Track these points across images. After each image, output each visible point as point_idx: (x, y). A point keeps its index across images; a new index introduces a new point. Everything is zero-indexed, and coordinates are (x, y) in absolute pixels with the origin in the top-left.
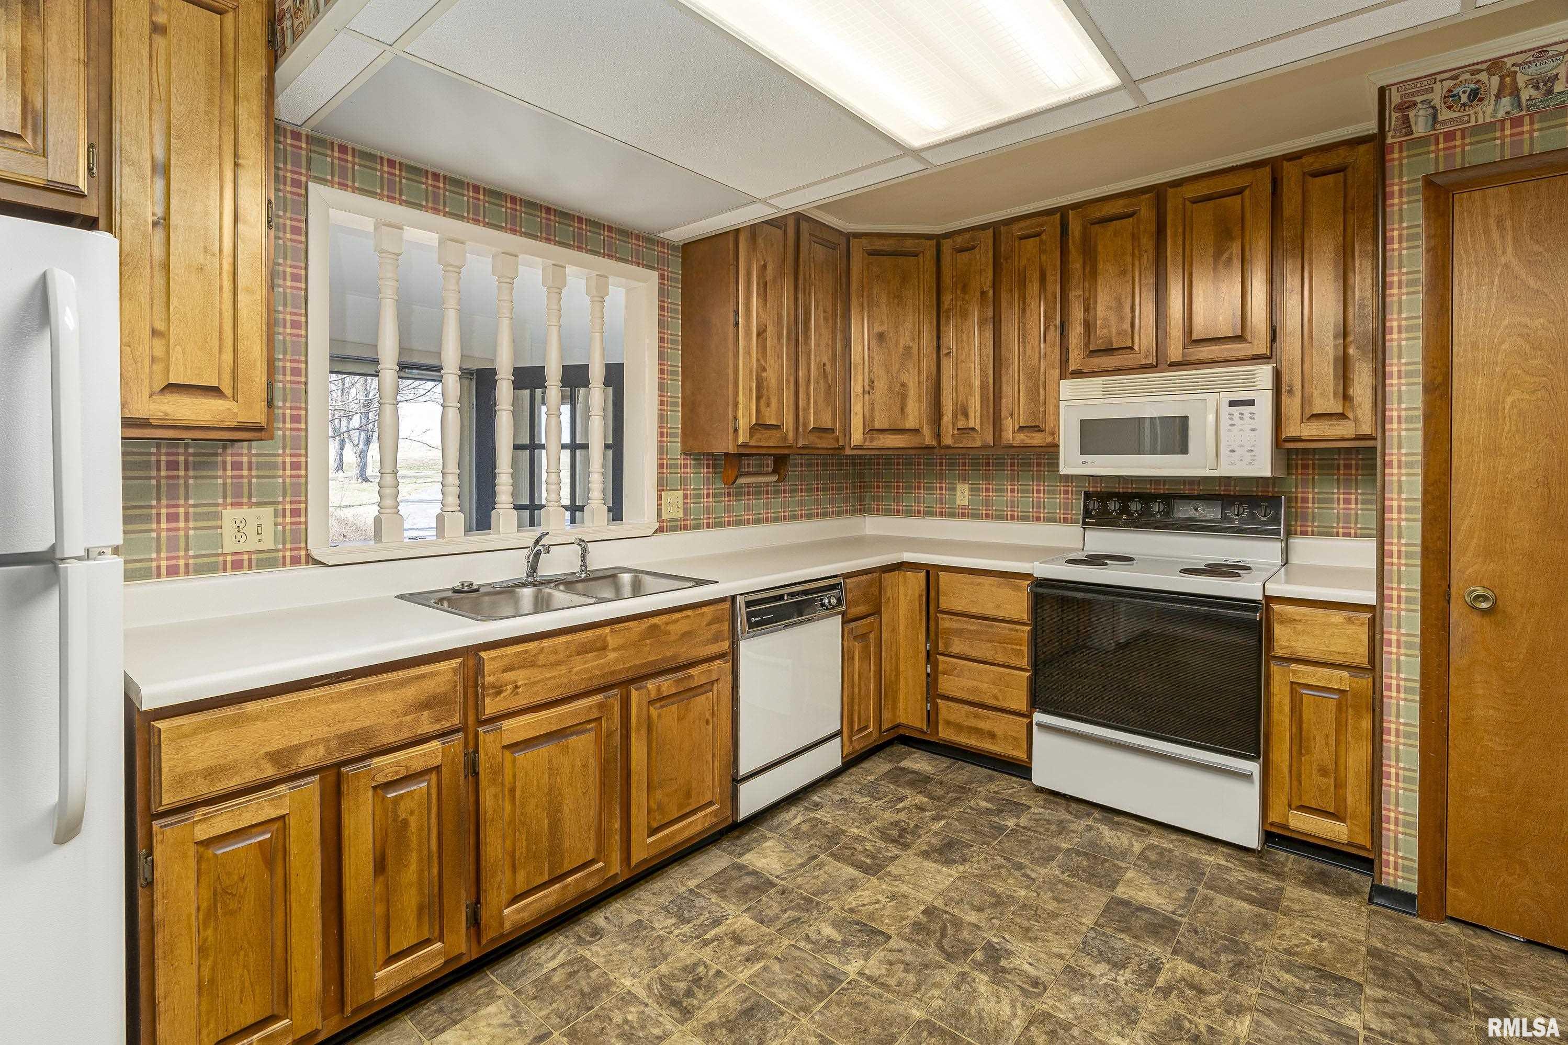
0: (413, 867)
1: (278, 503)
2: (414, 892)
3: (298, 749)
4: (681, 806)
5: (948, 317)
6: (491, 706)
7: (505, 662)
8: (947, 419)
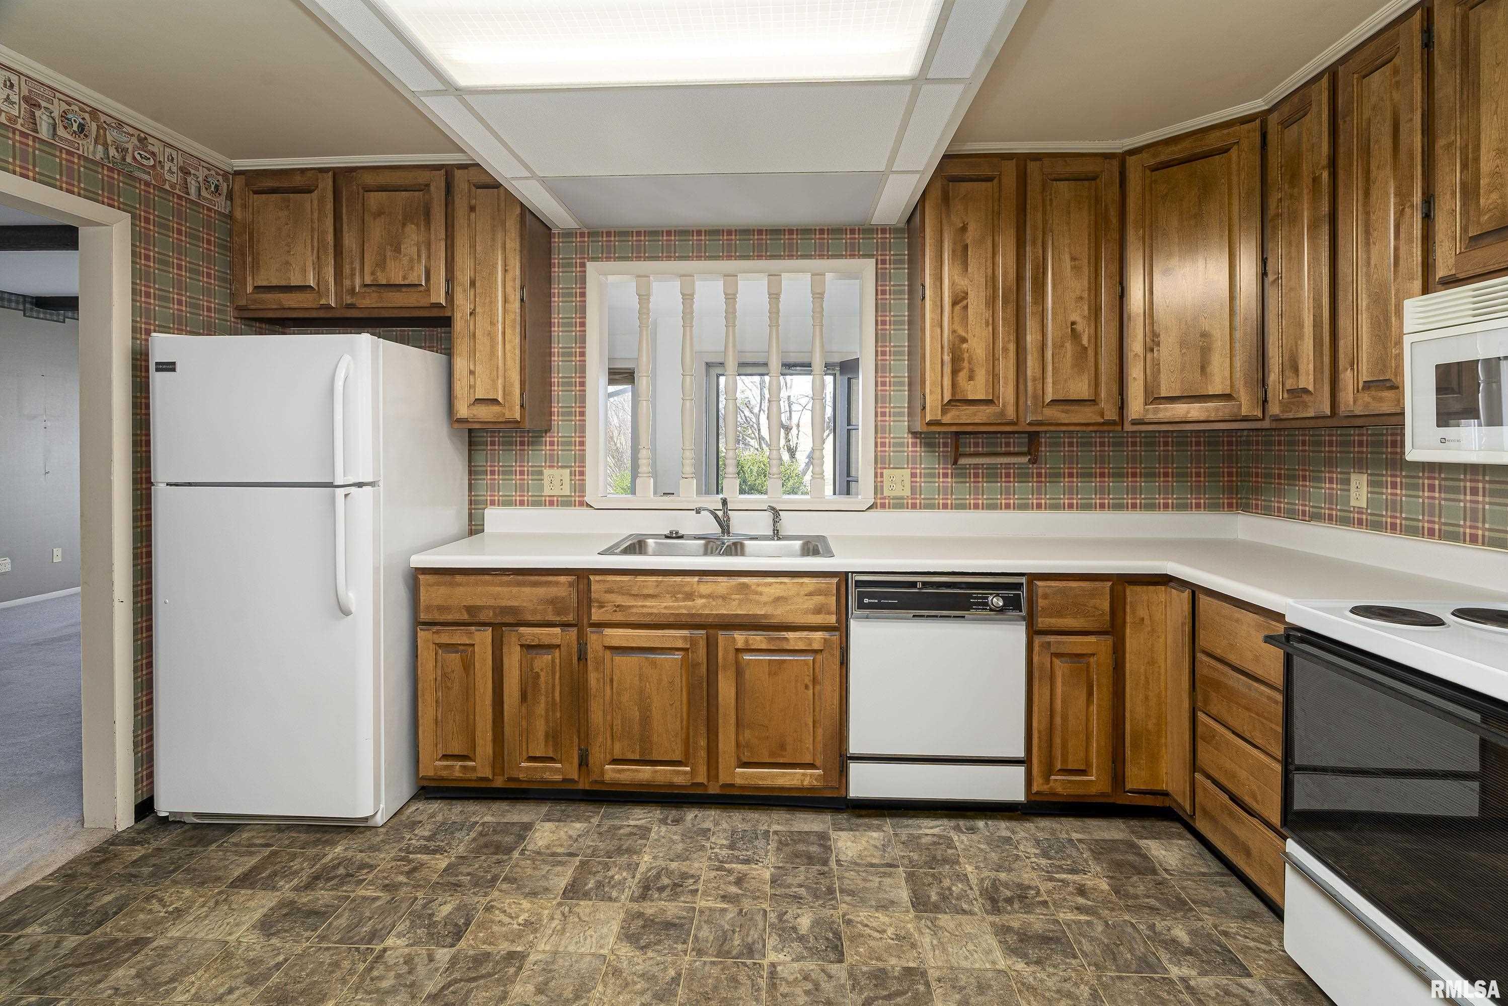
0: (543, 705)
1: (571, 467)
2: (543, 722)
3: (479, 608)
4: (772, 754)
5: (1275, 228)
6: (597, 615)
7: (607, 586)
8: (1273, 377)
